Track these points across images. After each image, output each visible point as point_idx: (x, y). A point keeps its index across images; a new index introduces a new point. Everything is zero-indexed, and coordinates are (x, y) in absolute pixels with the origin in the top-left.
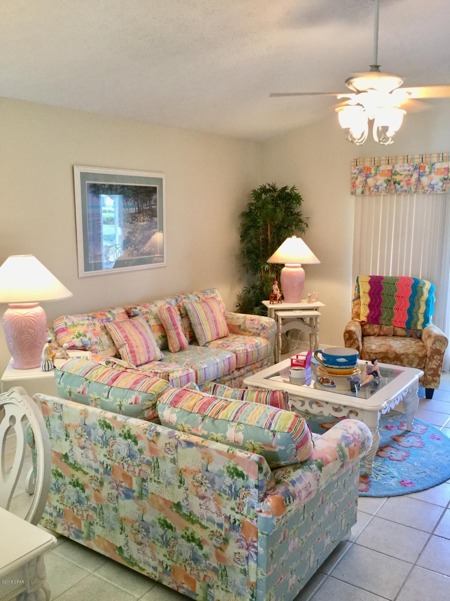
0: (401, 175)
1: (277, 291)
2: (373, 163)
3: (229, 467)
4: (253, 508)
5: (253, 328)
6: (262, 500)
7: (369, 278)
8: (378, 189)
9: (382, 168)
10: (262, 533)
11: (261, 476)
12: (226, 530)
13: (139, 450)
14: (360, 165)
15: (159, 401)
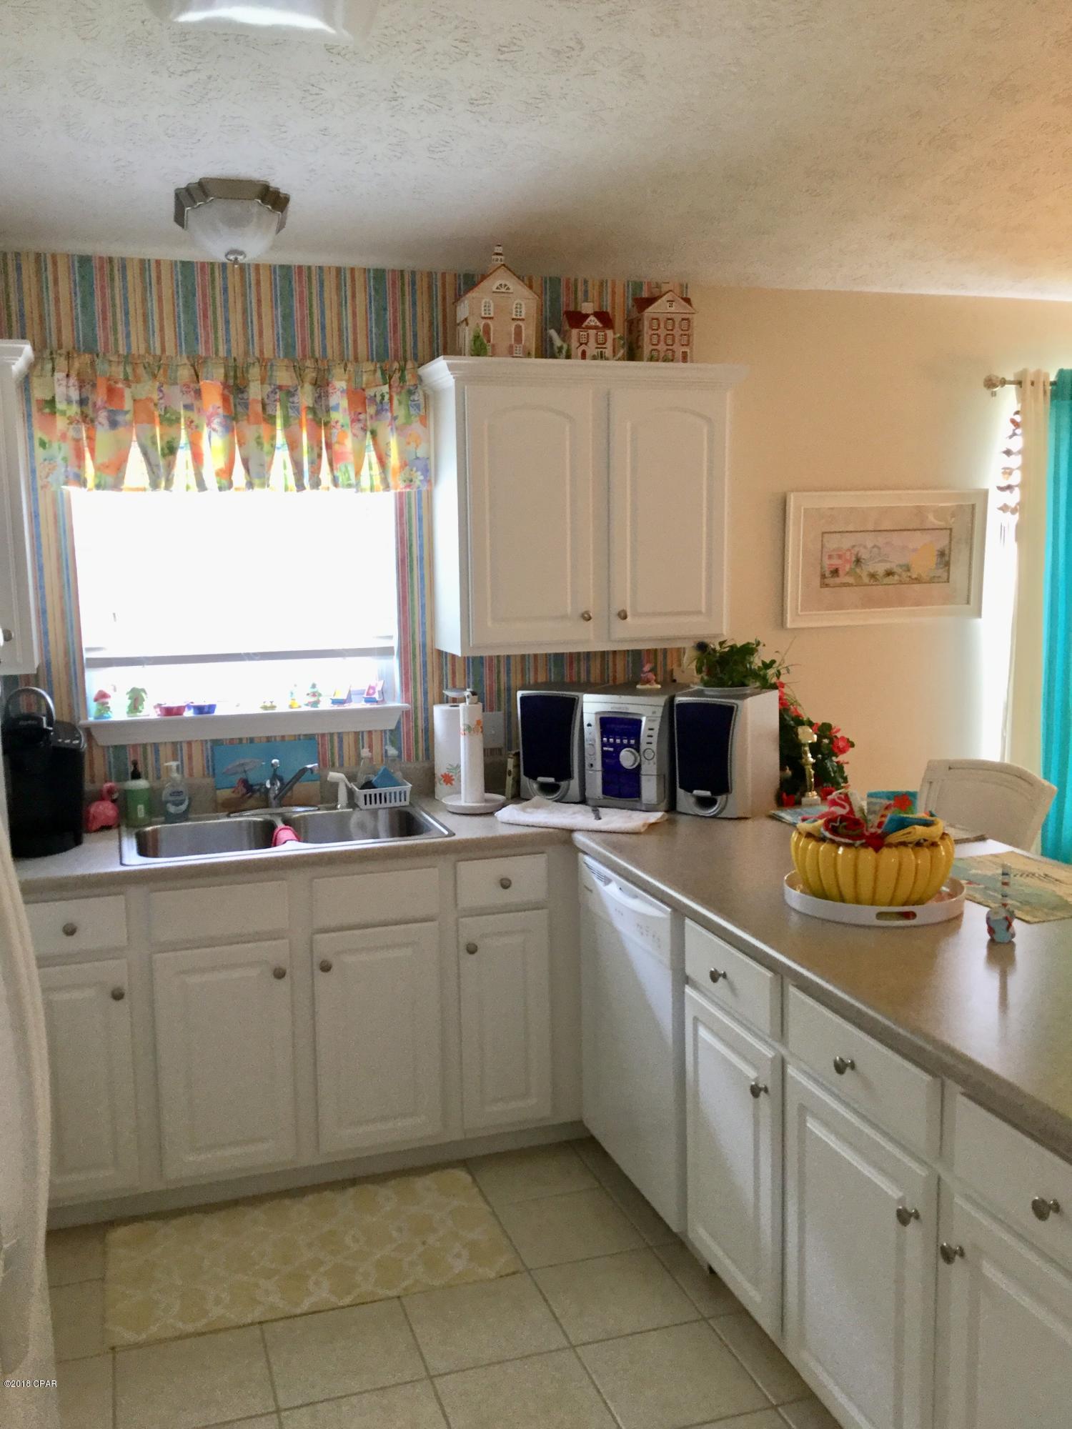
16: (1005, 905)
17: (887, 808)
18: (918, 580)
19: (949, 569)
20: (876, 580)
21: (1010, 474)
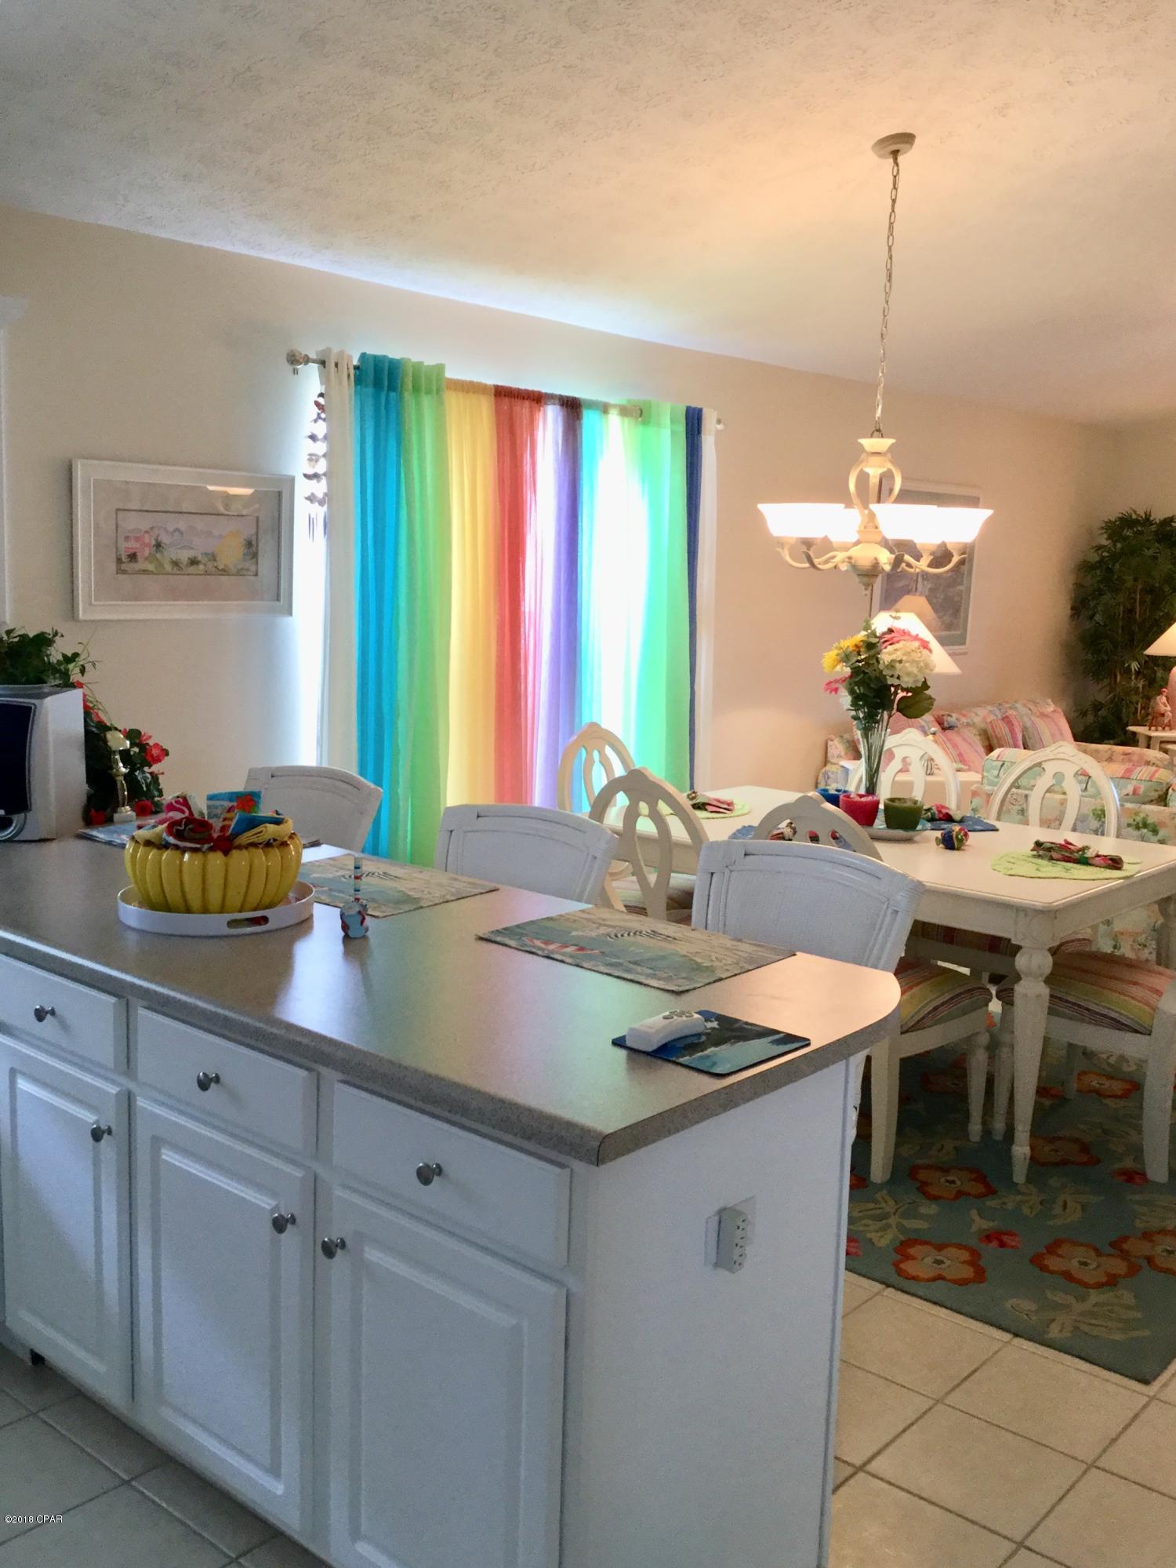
1: (1166, 706)
15: (1173, 789)
16: (357, 900)
17: (230, 810)
18: (224, 572)
19: (257, 560)
20: (180, 569)
21: (317, 461)
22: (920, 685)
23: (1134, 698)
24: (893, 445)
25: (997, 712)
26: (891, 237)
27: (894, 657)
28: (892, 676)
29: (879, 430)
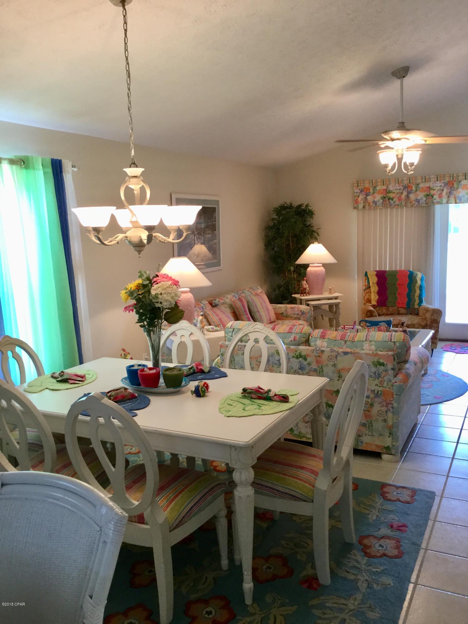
0: (394, 193)
1: (306, 285)
2: (371, 184)
3: (374, 362)
4: (390, 381)
5: (294, 314)
6: (395, 376)
7: (375, 273)
8: (376, 204)
9: (378, 188)
10: (397, 395)
11: (395, 363)
12: (372, 398)
13: (308, 363)
14: (361, 186)
15: (311, 337)
22: (173, 306)
23: (294, 282)
24: (143, 172)
25: (237, 296)
26: (127, 52)
27: (157, 292)
28: (158, 302)
29: (134, 164)
